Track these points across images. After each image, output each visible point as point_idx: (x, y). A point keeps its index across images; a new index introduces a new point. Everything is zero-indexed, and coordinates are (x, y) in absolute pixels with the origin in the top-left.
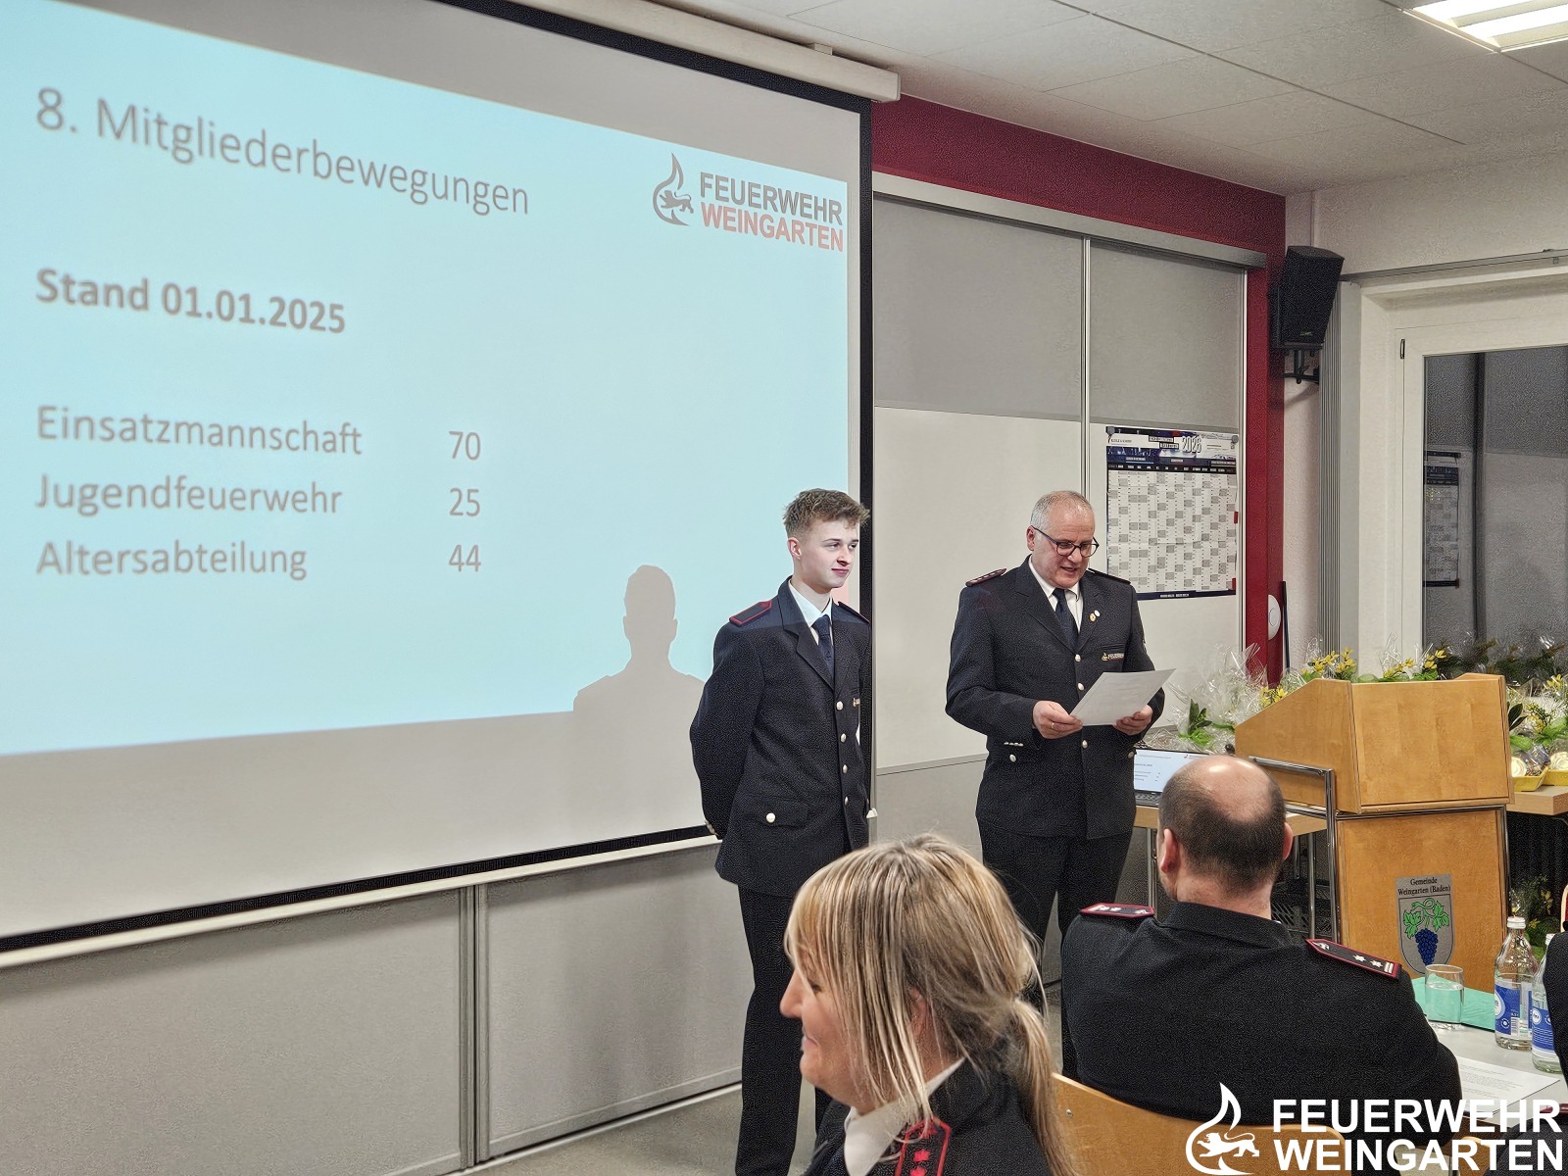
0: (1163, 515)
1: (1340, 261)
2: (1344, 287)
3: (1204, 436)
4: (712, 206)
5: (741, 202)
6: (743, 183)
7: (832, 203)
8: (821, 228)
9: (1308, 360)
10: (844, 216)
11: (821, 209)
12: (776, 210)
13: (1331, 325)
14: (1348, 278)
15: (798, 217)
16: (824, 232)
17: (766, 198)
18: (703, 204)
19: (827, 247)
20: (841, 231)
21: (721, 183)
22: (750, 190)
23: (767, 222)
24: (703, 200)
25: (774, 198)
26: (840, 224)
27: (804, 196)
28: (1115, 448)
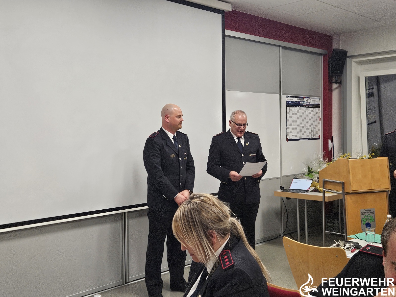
0: (301, 118)
1: (347, 52)
2: (348, 59)
3: (311, 98)
9: (339, 78)
13: (344, 69)
14: (349, 57)
28: (288, 101)
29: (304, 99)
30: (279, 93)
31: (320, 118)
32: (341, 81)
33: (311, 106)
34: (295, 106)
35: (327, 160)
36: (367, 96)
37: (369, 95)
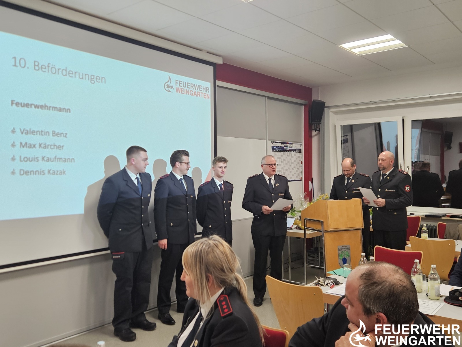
0: (285, 162)
1: (324, 103)
2: (326, 109)
3: (294, 144)
4: (178, 88)
5: (185, 87)
6: (186, 83)
7: (207, 88)
8: (204, 94)
9: (318, 126)
10: (210, 91)
11: (204, 89)
12: (193, 89)
13: (323, 118)
14: (326, 107)
15: (199, 91)
16: (205, 95)
17: (191, 86)
18: (176, 87)
19: (206, 98)
20: (209, 95)
21: (181, 82)
22: (187, 84)
23: (191, 92)
24: (176, 86)
25: (193, 86)
26: (209, 92)
27: (200, 86)
28: (274, 147)
29: (288, 144)
30: (266, 139)
31: (302, 162)
32: (320, 129)
33: (293, 151)
34: (279, 151)
35: (308, 200)
36: (342, 142)
37: (344, 141)
